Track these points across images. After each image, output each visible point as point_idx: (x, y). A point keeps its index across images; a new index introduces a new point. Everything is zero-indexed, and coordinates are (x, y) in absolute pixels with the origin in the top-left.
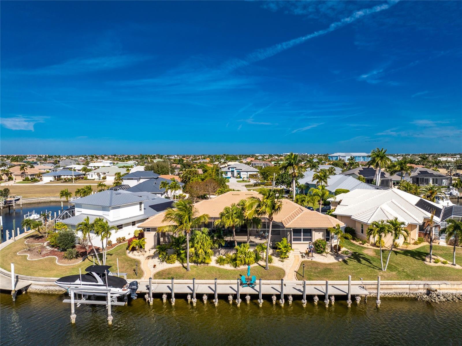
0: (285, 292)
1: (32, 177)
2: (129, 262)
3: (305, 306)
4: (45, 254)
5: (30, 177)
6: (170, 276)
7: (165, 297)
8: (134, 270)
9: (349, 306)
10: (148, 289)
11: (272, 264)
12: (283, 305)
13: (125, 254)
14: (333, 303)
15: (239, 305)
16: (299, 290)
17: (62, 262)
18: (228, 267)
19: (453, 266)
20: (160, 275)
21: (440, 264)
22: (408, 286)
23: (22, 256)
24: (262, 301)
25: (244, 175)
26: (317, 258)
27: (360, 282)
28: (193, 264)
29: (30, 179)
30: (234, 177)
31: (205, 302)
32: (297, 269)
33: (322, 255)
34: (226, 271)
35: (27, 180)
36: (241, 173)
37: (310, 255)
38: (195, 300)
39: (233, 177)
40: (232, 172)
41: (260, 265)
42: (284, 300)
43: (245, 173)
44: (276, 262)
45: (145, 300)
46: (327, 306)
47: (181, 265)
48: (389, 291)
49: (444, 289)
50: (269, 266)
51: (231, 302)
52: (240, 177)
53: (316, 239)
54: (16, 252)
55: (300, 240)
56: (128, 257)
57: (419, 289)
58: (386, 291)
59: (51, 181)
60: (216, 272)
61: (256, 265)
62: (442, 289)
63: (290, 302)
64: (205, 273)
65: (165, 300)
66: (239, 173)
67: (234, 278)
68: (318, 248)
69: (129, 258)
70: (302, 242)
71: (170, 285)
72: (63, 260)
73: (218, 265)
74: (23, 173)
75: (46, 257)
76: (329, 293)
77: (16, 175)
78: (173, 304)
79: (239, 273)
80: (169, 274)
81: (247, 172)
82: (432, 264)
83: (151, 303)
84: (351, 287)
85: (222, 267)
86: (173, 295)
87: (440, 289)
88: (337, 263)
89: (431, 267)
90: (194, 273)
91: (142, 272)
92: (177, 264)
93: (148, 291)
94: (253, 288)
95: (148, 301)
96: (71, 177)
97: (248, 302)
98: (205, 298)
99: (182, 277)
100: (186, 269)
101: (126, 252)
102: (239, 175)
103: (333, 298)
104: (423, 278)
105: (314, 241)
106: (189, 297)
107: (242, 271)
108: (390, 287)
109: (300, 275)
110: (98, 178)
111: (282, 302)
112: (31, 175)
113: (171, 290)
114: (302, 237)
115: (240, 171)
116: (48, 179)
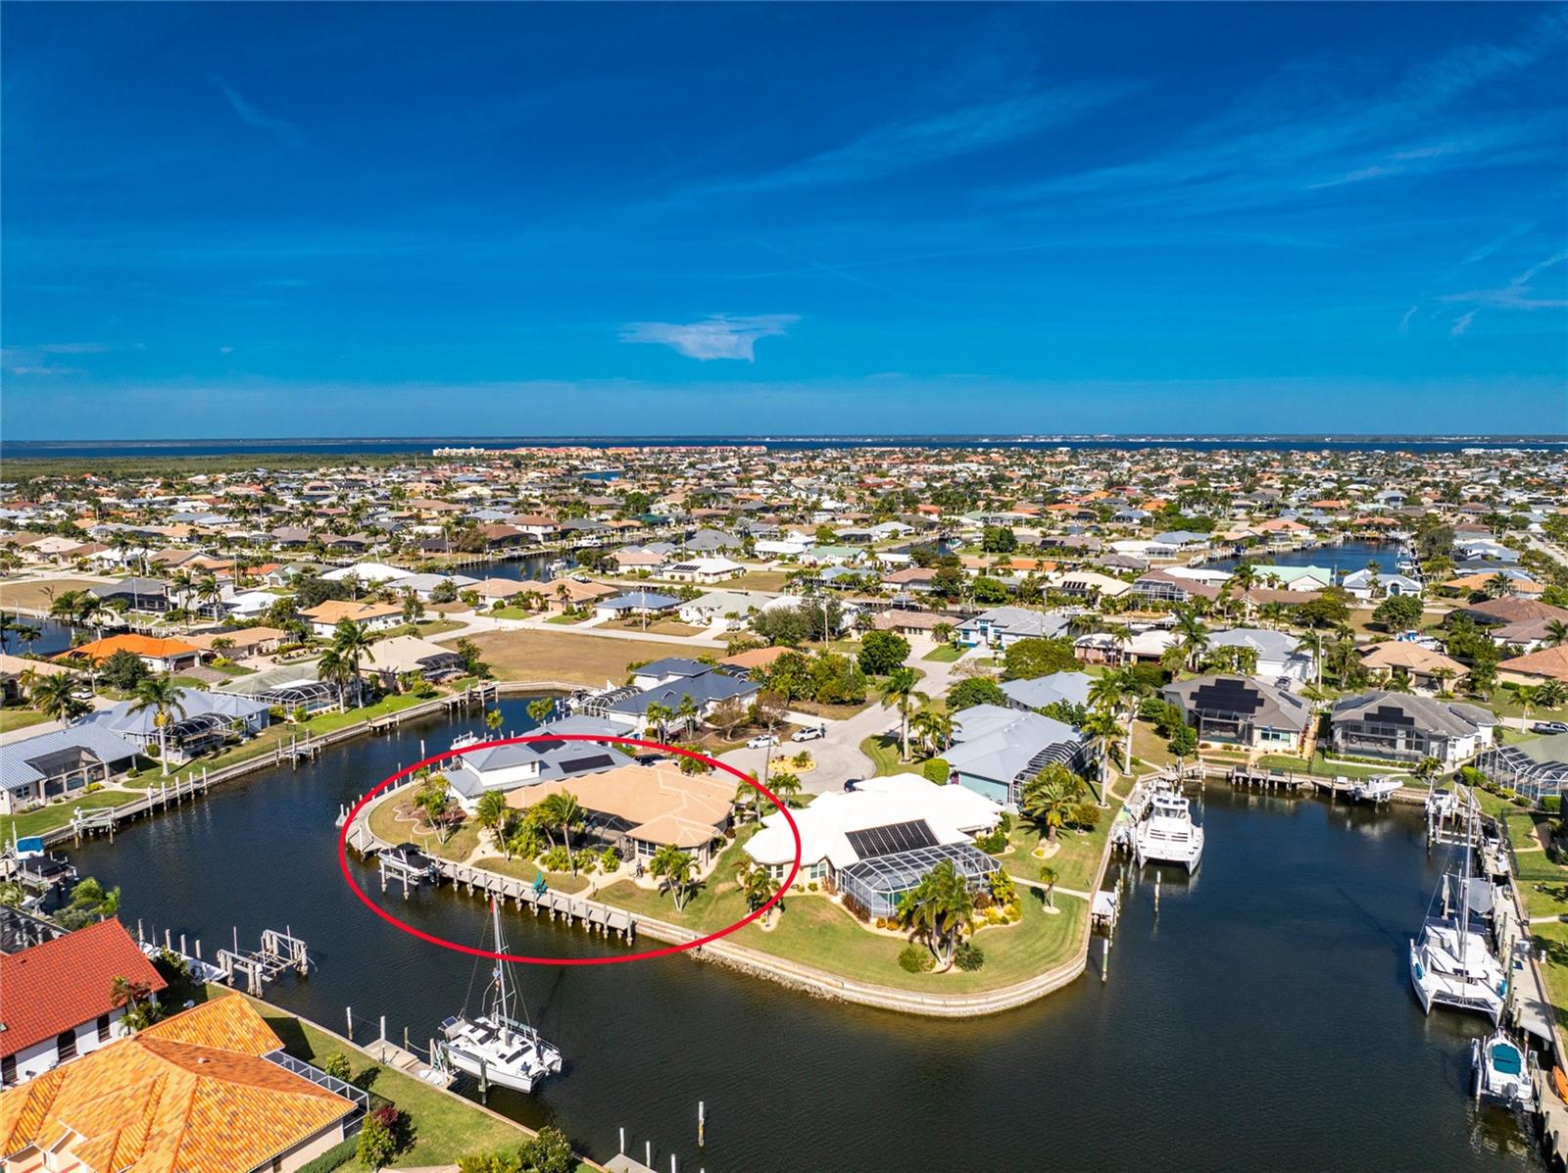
5: (576, 607)
6: (488, 866)
11: (588, 876)
17: (417, 829)
20: (480, 863)
27: (637, 916)
28: (519, 857)
29: (576, 611)
32: (602, 887)
35: (570, 612)
38: (486, 895)
40: (984, 631)
44: (594, 875)
47: (506, 856)
50: (583, 877)
52: (1000, 647)
64: (521, 870)
66: (999, 636)
71: (480, 876)
72: (421, 827)
74: (563, 598)
77: (553, 601)
80: (489, 863)
81: (1016, 635)
83: (458, 890)
88: (653, 890)
90: (509, 868)
91: (470, 856)
92: (505, 854)
95: (454, 886)
99: (495, 869)
106: (483, 891)
110: (700, 618)
115: (1003, 630)
116: (605, 613)
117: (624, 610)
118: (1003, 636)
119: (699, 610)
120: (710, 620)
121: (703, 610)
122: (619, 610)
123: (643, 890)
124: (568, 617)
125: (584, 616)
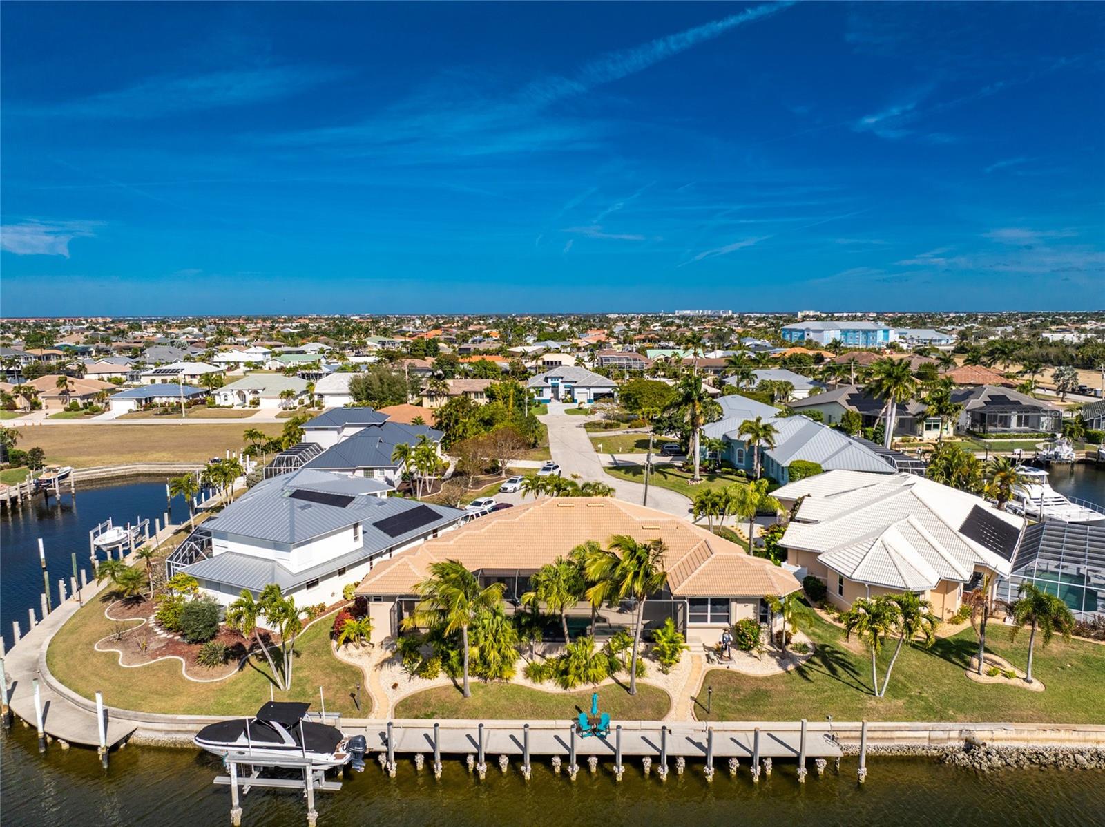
0: (669, 751)
1: (85, 401)
2: (340, 674)
3: (710, 778)
4: (156, 651)
5: (80, 402)
6: (429, 710)
7: (420, 760)
8: (353, 695)
9: (802, 779)
10: (386, 742)
11: (644, 680)
12: (664, 778)
13: (329, 652)
14: (769, 772)
15: (574, 778)
16: (699, 745)
17: (195, 674)
18: (550, 686)
19: (1026, 685)
20: (408, 708)
21: (999, 679)
22: (926, 734)
23: (106, 654)
24: (622, 769)
25: (582, 396)
26: (741, 663)
27: (825, 725)
28: (476, 679)
29: (81, 406)
30: (559, 400)
31: (505, 769)
32: (695, 694)
33: (751, 655)
34: (547, 697)
35: (74, 408)
36: (575, 389)
37: (726, 654)
38: (483, 768)
39: (557, 398)
40: (555, 388)
41: (618, 682)
42: (666, 768)
43: (585, 390)
44: (653, 676)
45: (379, 764)
46: (756, 780)
47: (450, 682)
48: (886, 744)
49: (1002, 739)
50: (638, 684)
51: (558, 770)
52: (573, 400)
53: (739, 619)
54: (91, 643)
55: (704, 619)
56: (335, 659)
57: (949, 739)
58: (880, 744)
59: (130, 411)
60: (525, 701)
61: (608, 681)
62: (997, 740)
63: (681, 770)
64: (503, 702)
65: (420, 765)
66: (570, 391)
67: (563, 716)
68: (742, 639)
69: (339, 662)
70: (709, 623)
71: (431, 733)
72: (197, 668)
73: (528, 683)
74: (63, 393)
75: (160, 659)
76: (762, 752)
77: (48, 398)
78: (438, 775)
79: (574, 703)
80: (426, 704)
81: (589, 388)
82: (983, 679)
83: (393, 773)
84: (807, 736)
85: (537, 686)
86: (438, 757)
87: (992, 740)
88: (781, 676)
89: (980, 686)
90: (479, 703)
91: (370, 699)
92: (442, 679)
93: (384, 748)
94: (602, 738)
95: (386, 769)
96: (177, 400)
97: (594, 769)
98: (504, 762)
99: (453, 713)
100: (462, 692)
101: (329, 646)
102: (569, 396)
103: (769, 763)
104: (959, 716)
105: (733, 623)
106: (470, 760)
107: (581, 696)
108: (888, 735)
109: (703, 710)
110: (241, 402)
111: (664, 772)
112: (82, 397)
113: (433, 746)
114: (709, 614)
115: (573, 385)
116: (120, 407)
117: (146, 399)
118: (576, 390)
119: (241, 394)
120: (256, 403)
121: (246, 392)
122: (139, 401)
123: (767, 679)
124: (72, 413)
125: (96, 412)
